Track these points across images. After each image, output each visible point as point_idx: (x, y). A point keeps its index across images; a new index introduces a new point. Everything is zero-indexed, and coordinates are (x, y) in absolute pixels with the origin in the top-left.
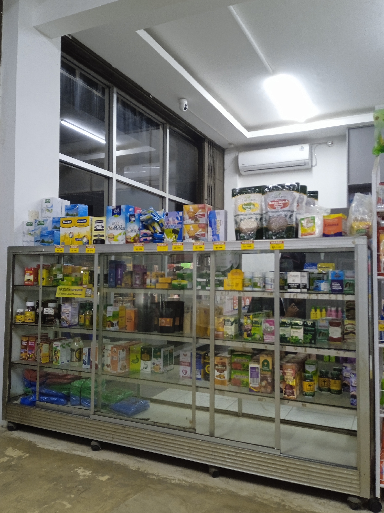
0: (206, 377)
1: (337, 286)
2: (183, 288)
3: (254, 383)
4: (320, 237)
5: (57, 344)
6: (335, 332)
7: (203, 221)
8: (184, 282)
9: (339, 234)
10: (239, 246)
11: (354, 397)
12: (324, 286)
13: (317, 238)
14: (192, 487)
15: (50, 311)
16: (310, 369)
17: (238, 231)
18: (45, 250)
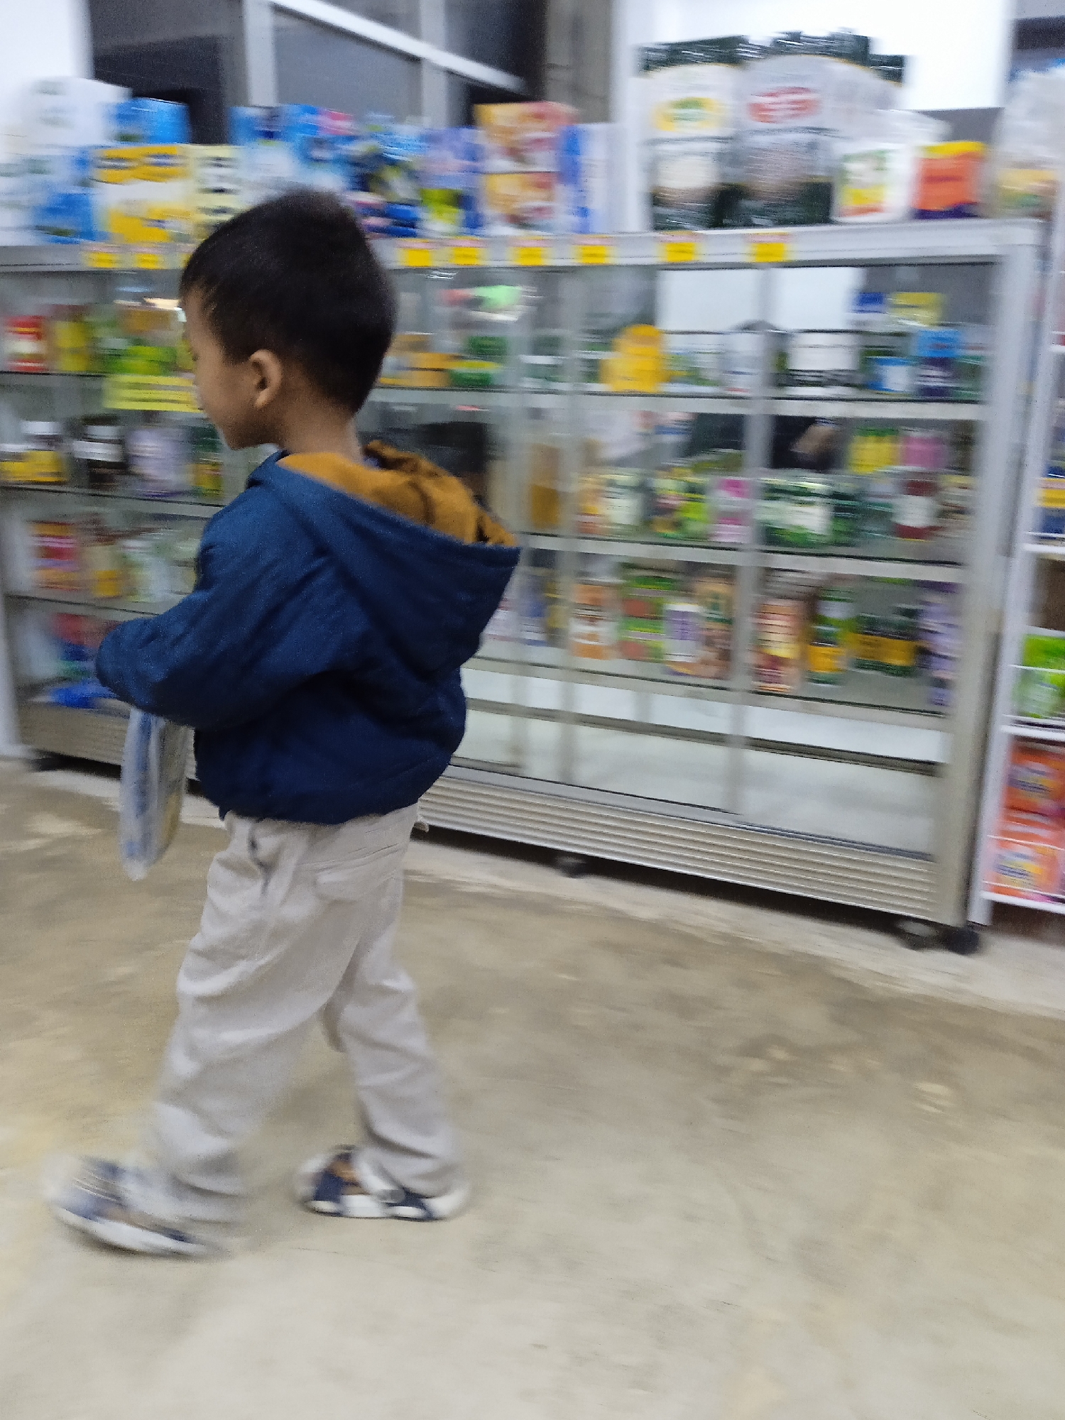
0: (553, 637)
1: (935, 378)
2: (482, 384)
3: (681, 652)
4: (902, 221)
5: (135, 546)
6: (915, 512)
7: (544, 161)
8: (488, 368)
9: (960, 212)
10: (658, 249)
11: (941, 684)
12: (898, 377)
13: (895, 222)
14: (515, 902)
15: (99, 452)
16: (835, 611)
17: (656, 199)
18: (62, 259)
